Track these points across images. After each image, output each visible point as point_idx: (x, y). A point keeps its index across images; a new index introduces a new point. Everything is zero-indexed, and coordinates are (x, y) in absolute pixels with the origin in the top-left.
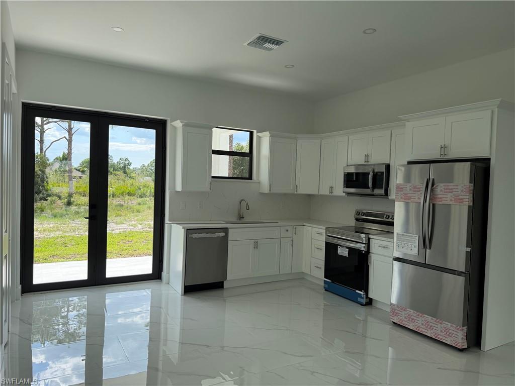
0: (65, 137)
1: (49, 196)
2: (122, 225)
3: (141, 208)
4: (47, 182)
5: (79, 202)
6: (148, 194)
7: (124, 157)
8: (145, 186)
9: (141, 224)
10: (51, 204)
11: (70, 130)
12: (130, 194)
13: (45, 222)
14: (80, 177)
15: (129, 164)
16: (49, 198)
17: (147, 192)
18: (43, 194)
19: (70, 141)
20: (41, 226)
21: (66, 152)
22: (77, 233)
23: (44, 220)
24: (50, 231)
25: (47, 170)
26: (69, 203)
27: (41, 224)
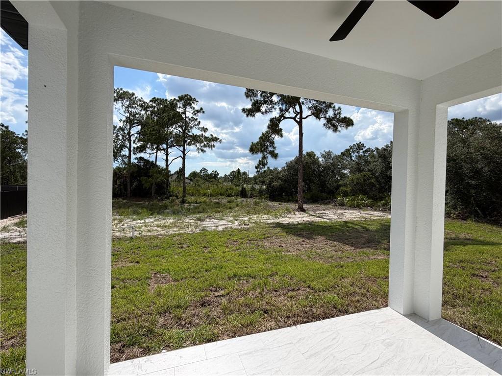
0: (181, 156)
1: (171, 196)
2: (223, 221)
3: (232, 205)
4: (170, 186)
5: (190, 200)
6: (233, 194)
7: (214, 170)
8: (230, 189)
9: (237, 220)
10: (171, 202)
11: (184, 152)
12: (221, 194)
13: (167, 218)
14: (190, 183)
15: (218, 174)
16: (171, 198)
17: (232, 192)
18: (167, 195)
19: (184, 159)
20: (164, 221)
21: (181, 166)
22: (190, 230)
23: (166, 216)
24: (170, 227)
25: (170, 179)
26: (183, 202)
27: (164, 219)
